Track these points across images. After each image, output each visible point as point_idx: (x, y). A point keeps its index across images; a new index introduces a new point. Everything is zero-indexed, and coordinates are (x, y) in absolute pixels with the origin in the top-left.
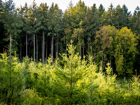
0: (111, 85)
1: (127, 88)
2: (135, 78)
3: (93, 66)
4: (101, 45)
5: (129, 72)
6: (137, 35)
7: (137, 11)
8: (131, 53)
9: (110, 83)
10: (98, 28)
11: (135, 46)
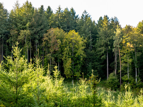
0: (59, 88)
1: (74, 91)
2: (82, 81)
3: (40, 70)
4: (49, 47)
5: (76, 75)
6: (84, 39)
7: (84, 14)
8: (79, 56)
9: (58, 87)
10: (46, 31)
11: (83, 49)
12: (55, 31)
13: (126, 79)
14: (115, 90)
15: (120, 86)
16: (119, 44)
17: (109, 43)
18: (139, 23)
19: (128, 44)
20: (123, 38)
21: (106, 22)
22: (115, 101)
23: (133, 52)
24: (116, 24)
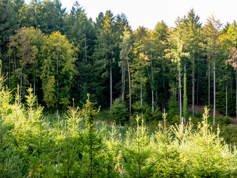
0: (35, 123)
1: (60, 127)
2: (72, 111)
3: (4, 94)
4: (19, 58)
5: (63, 103)
6: (76, 45)
7: (75, 7)
8: (66, 72)
9: (34, 121)
10: (14, 31)
11: (73, 61)
12: (29, 32)
13: (139, 108)
14: (122, 125)
15: (129, 117)
16: (128, 55)
17: (113, 53)
18: (158, 24)
19: (142, 55)
20: (133, 46)
21: (109, 21)
22: (122, 141)
23: (148, 67)
24: (124, 25)
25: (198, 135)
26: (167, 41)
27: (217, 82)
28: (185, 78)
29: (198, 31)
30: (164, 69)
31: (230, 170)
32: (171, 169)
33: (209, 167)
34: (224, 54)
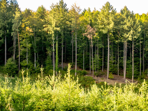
13: (25, 65)
14: (13, 76)
15: (18, 71)
16: (18, 28)
17: (7, 26)
19: (28, 28)
20: (22, 22)
21: (5, 3)
22: (12, 88)
23: (32, 36)
24: (16, 7)
25: (64, 82)
26: (45, 20)
27: (78, 47)
28: (57, 45)
29: (66, 13)
30: (43, 39)
31: (84, 105)
32: (46, 106)
33: (71, 104)
34: (83, 29)
